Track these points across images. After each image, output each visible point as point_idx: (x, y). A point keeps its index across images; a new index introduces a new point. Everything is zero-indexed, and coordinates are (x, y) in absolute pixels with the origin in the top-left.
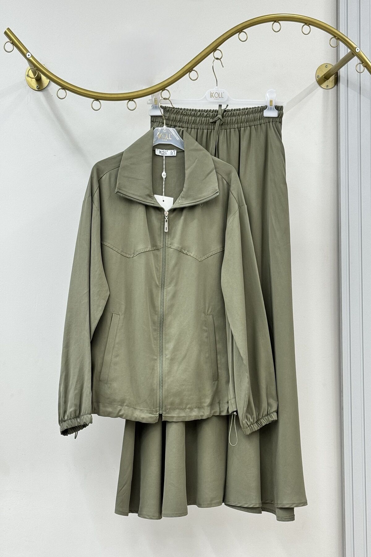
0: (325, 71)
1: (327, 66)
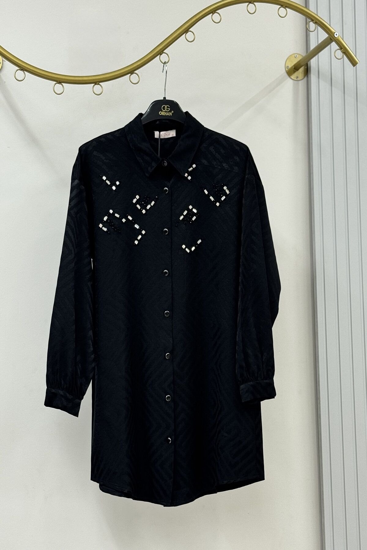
0: (295, 62)
1: (296, 56)
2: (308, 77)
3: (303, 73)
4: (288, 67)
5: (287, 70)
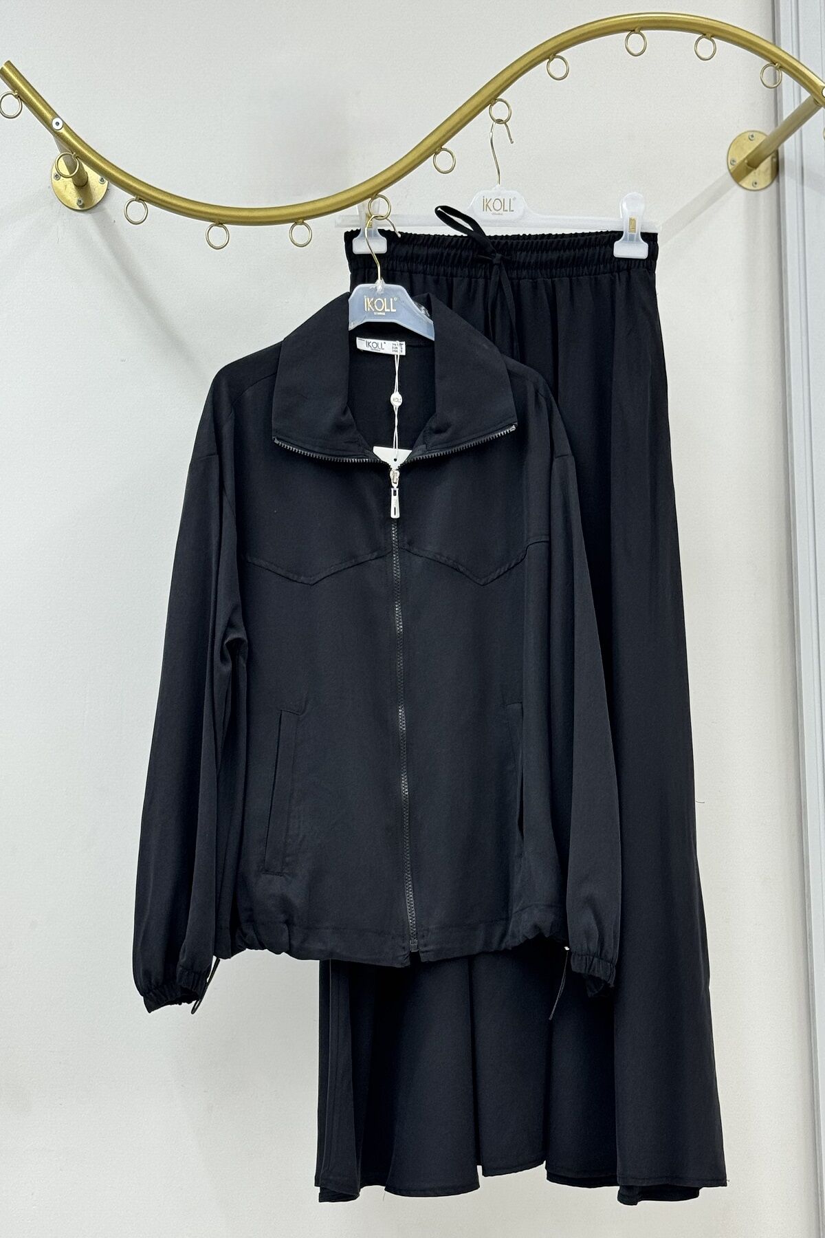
0: (749, 148)
1: (752, 136)
2: (778, 181)
3: (769, 172)
4: (734, 161)
5: (731, 167)
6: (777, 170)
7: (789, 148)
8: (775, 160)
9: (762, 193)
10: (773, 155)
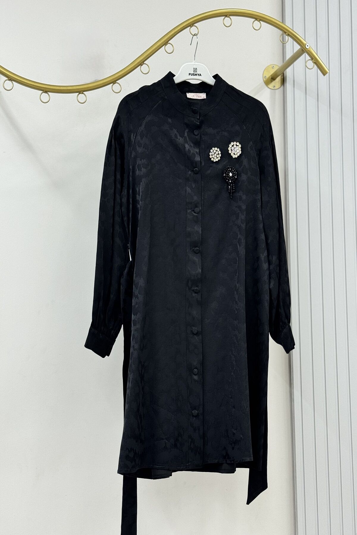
0: (272, 72)
1: (273, 67)
2: (284, 86)
3: (280, 82)
4: (266, 77)
5: (264, 79)
6: (283, 81)
7: (289, 72)
8: (282, 77)
9: (277, 91)
10: (282, 75)
